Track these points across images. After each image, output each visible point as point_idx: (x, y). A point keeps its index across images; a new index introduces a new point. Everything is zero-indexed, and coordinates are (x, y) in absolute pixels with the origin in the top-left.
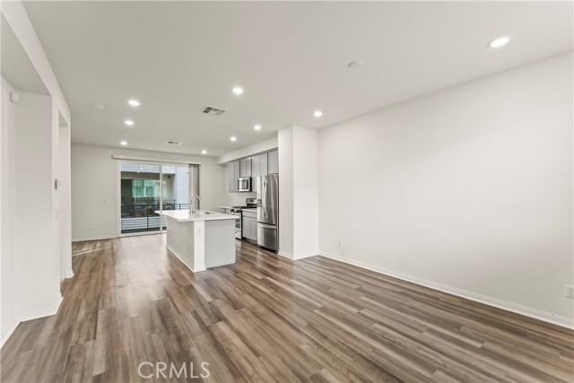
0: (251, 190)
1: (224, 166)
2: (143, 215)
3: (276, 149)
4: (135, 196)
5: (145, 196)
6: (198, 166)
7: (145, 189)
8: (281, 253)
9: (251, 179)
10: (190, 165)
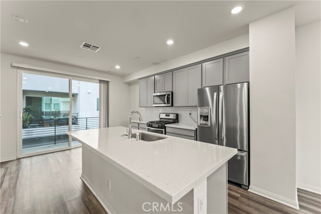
0: (172, 105)
1: (130, 84)
2: (51, 125)
3: (247, 49)
4: (44, 109)
5: (53, 110)
6: (108, 82)
7: (53, 105)
8: (253, 189)
9: (172, 93)
10: (101, 81)
